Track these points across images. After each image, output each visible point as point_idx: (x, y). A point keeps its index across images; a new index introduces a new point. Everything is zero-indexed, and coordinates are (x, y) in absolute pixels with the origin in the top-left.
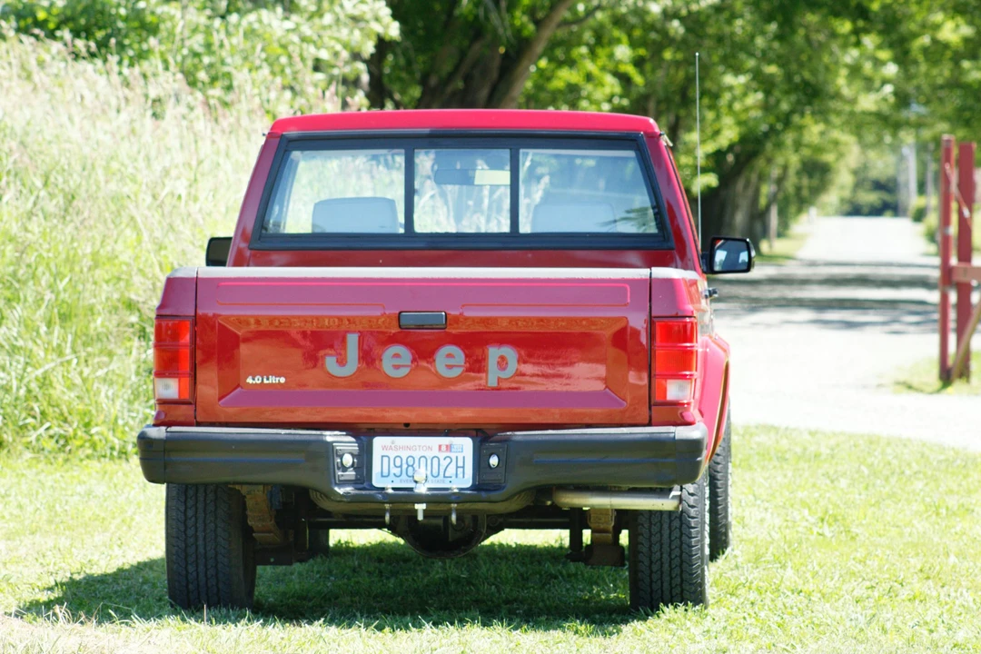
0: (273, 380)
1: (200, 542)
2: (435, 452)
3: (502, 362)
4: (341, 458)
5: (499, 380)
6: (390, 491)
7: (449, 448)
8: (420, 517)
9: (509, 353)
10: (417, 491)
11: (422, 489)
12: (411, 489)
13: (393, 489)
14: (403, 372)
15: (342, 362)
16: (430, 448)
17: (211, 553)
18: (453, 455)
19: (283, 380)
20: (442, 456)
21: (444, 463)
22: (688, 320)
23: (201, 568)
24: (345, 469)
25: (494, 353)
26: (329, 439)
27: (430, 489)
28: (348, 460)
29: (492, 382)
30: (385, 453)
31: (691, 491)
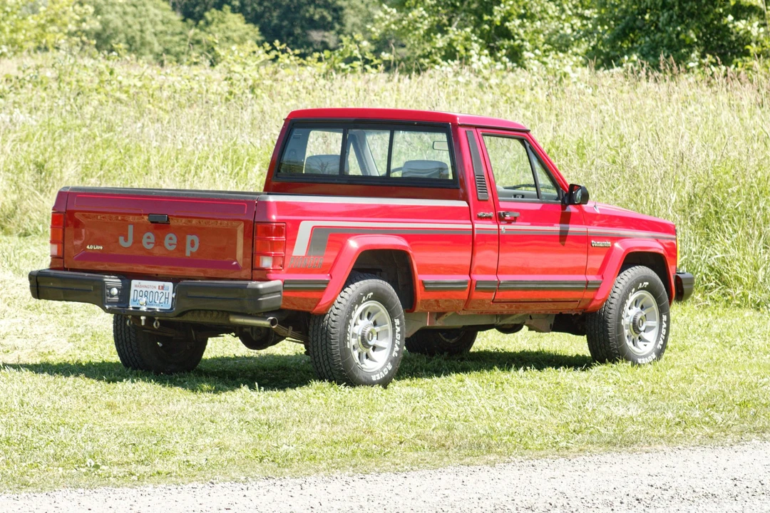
0: (98, 247)
1: (123, 333)
2: (157, 290)
3: (192, 244)
4: (110, 289)
5: (191, 252)
6: (131, 309)
7: (163, 288)
8: (143, 324)
9: (195, 238)
10: (141, 309)
11: (144, 309)
12: (139, 308)
13: (133, 308)
14: (151, 246)
15: (126, 240)
16: (155, 287)
17: (128, 339)
18: (164, 292)
19: (101, 248)
20: (160, 291)
21: (160, 295)
22: (274, 224)
23: (125, 347)
24: (112, 296)
25: (189, 238)
26: (105, 280)
27: (149, 309)
28: (115, 291)
29: (188, 254)
30: (136, 289)
31: (334, 319)
